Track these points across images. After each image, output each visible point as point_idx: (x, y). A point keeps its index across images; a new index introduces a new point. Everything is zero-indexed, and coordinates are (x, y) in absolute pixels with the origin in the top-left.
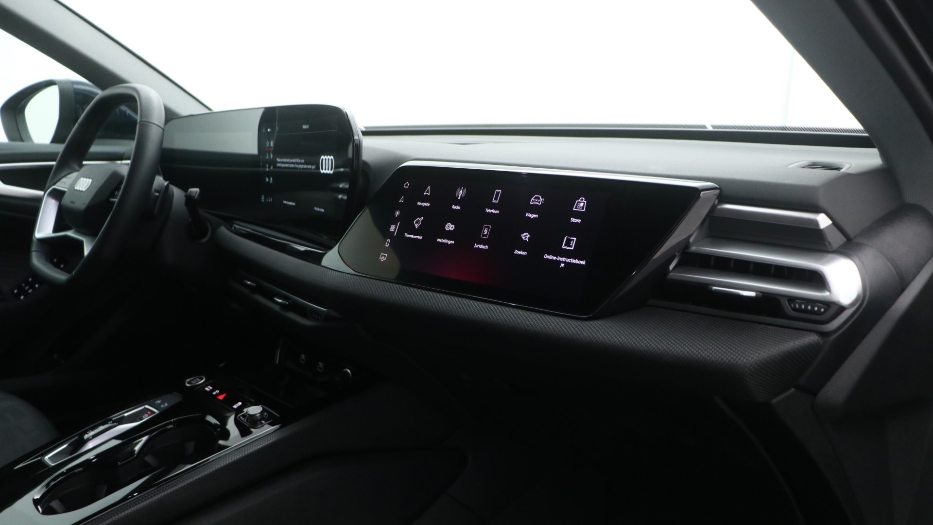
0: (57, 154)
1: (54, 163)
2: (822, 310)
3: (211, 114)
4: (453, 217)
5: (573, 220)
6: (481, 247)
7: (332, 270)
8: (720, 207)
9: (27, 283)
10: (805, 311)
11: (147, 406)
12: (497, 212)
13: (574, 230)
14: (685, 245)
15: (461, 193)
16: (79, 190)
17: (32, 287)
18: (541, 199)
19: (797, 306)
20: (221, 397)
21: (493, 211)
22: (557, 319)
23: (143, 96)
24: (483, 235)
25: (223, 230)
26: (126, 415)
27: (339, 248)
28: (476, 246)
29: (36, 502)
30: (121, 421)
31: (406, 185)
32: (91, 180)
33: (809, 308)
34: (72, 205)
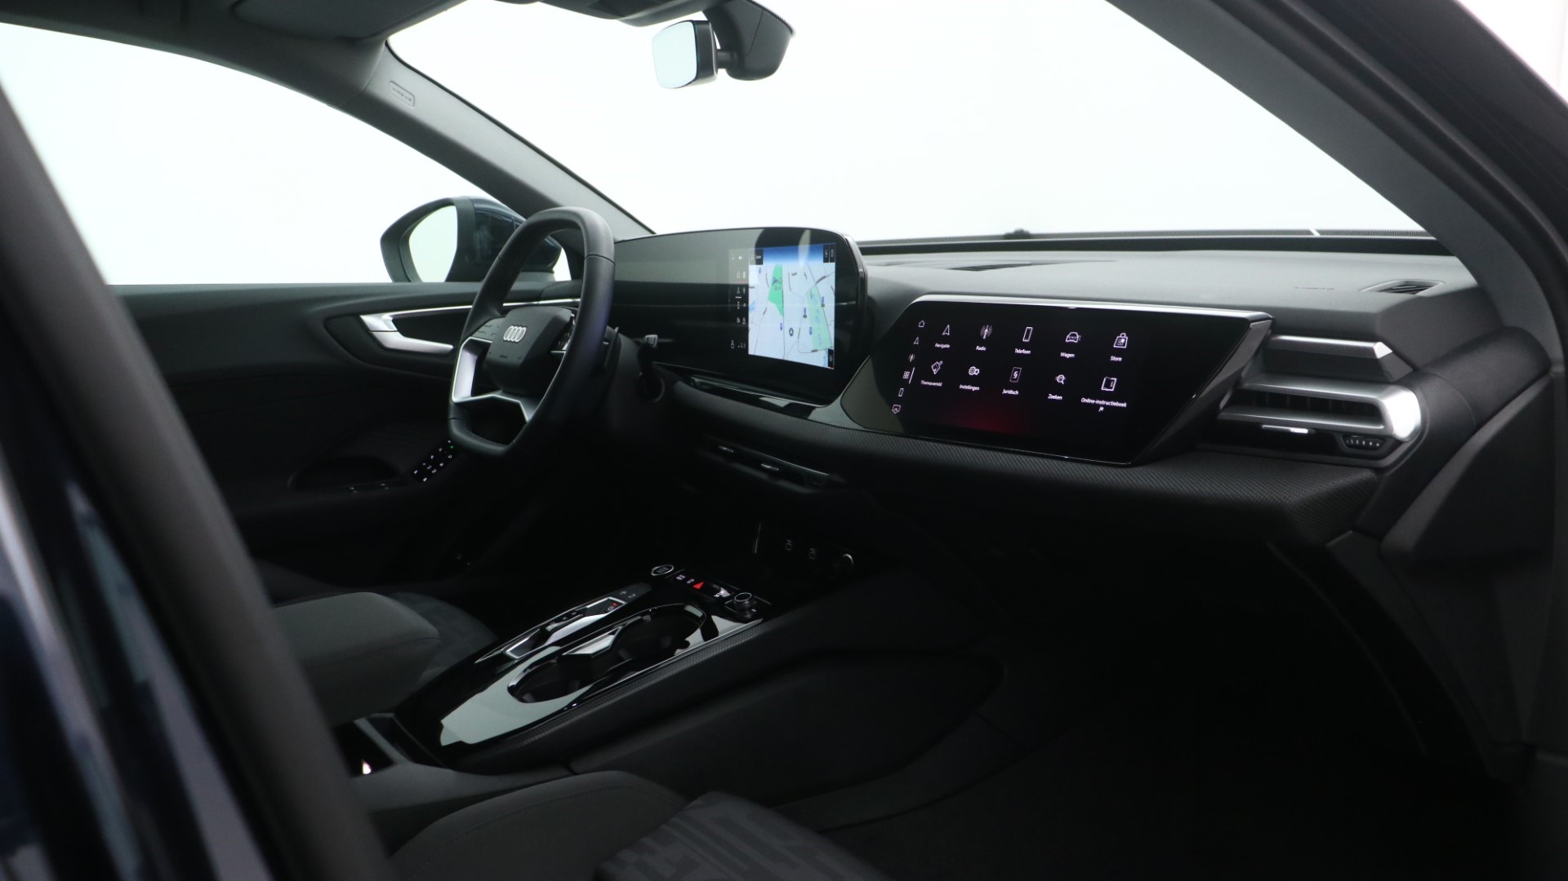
0: (474, 294)
1: (470, 307)
2: (1378, 445)
3: (654, 238)
4: (978, 360)
5: (1113, 358)
6: (1011, 392)
7: (834, 426)
8: (1274, 339)
9: (429, 462)
10: (1360, 447)
11: (611, 598)
12: (1028, 352)
13: (1114, 369)
14: (1236, 381)
15: (986, 332)
16: (511, 341)
17: (435, 466)
18: (1078, 336)
19: (1352, 441)
20: (698, 586)
21: (1024, 351)
22: (1095, 468)
23: (587, 223)
24: (1013, 379)
25: (681, 386)
26: (588, 607)
27: (841, 400)
28: (1005, 392)
29: (512, 690)
30: (585, 613)
31: (922, 325)
32: (525, 329)
33: (1364, 443)
34: (503, 360)
